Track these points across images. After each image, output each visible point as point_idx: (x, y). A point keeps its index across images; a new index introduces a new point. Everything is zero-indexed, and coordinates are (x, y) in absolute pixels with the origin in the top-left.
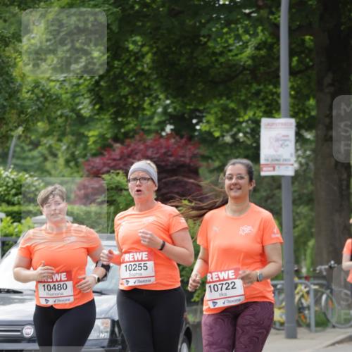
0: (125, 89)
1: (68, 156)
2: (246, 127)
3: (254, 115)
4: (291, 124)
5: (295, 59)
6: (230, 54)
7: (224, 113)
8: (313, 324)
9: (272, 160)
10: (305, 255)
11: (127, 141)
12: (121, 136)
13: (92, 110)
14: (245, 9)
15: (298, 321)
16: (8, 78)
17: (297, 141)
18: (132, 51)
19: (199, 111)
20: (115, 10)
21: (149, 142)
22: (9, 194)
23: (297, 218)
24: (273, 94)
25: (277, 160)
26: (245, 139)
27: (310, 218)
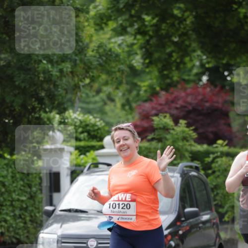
0: (170, 47)
1: (123, 101)
11: (172, 90)
13: (143, 64)
19: (231, 65)
21: (189, 91)
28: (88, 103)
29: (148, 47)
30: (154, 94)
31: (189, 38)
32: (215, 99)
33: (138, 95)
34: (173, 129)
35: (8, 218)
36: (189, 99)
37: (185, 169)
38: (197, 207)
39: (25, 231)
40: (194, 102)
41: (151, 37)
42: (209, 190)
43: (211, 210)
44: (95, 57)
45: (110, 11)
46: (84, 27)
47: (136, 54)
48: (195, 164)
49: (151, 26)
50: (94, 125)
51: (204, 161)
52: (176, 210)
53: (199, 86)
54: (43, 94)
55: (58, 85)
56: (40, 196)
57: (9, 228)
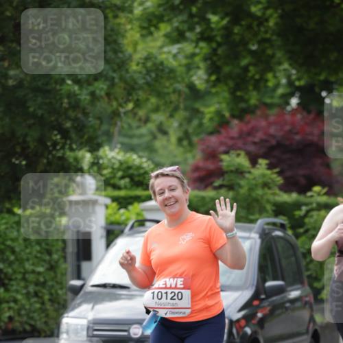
1: (180, 134)
11: (248, 117)
13: (207, 81)
16: (116, 47)
19: (331, 83)
21: (272, 119)
22: (114, 177)
28: (131, 137)
29: (215, 58)
30: (223, 124)
31: (272, 46)
32: (308, 129)
33: (201, 125)
34: (249, 172)
35: (19, 297)
36: (272, 130)
37: (266, 227)
38: (283, 280)
39: (43, 315)
40: (280, 134)
41: (219, 45)
42: (300, 255)
43: (302, 283)
44: (140, 73)
45: (161, 9)
46: (126, 31)
47: (198, 68)
48: (281, 220)
49: (219, 30)
50: (139, 167)
51: (294, 215)
52: (253, 285)
53: (287, 112)
54: (68, 125)
55: (88, 113)
56: (63, 266)
57: (19, 310)
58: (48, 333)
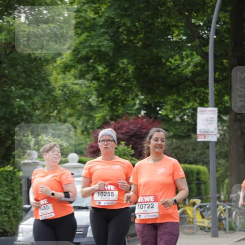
0: (117, 89)
1: (83, 128)
2: (189, 112)
3: (193, 104)
4: (215, 111)
5: (217, 73)
6: (179, 69)
7: (176, 104)
8: (227, 228)
9: (204, 132)
10: (223, 188)
11: (119, 120)
12: (114, 117)
13: (97, 101)
14: (188, 43)
15: (218, 227)
16: (47, 83)
17: (218, 121)
18: (122, 67)
19: (161, 103)
20: (111, 44)
21: (131, 121)
23: (218, 166)
24: (204, 93)
25: (207, 132)
26: (188, 119)
27: (226, 166)
30: (105, 123)
31: (131, 83)
36: (131, 127)
39: (9, 224)
40: (135, 129)
41: (103, 82)
47: (92, 94)
49: (103, 74)
53: (139, 118)
56: (20, 198)
58: (12, 233)
